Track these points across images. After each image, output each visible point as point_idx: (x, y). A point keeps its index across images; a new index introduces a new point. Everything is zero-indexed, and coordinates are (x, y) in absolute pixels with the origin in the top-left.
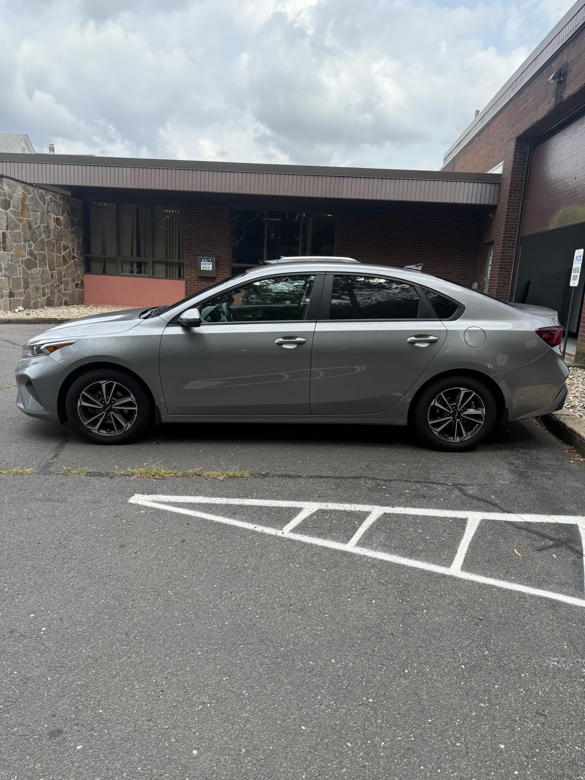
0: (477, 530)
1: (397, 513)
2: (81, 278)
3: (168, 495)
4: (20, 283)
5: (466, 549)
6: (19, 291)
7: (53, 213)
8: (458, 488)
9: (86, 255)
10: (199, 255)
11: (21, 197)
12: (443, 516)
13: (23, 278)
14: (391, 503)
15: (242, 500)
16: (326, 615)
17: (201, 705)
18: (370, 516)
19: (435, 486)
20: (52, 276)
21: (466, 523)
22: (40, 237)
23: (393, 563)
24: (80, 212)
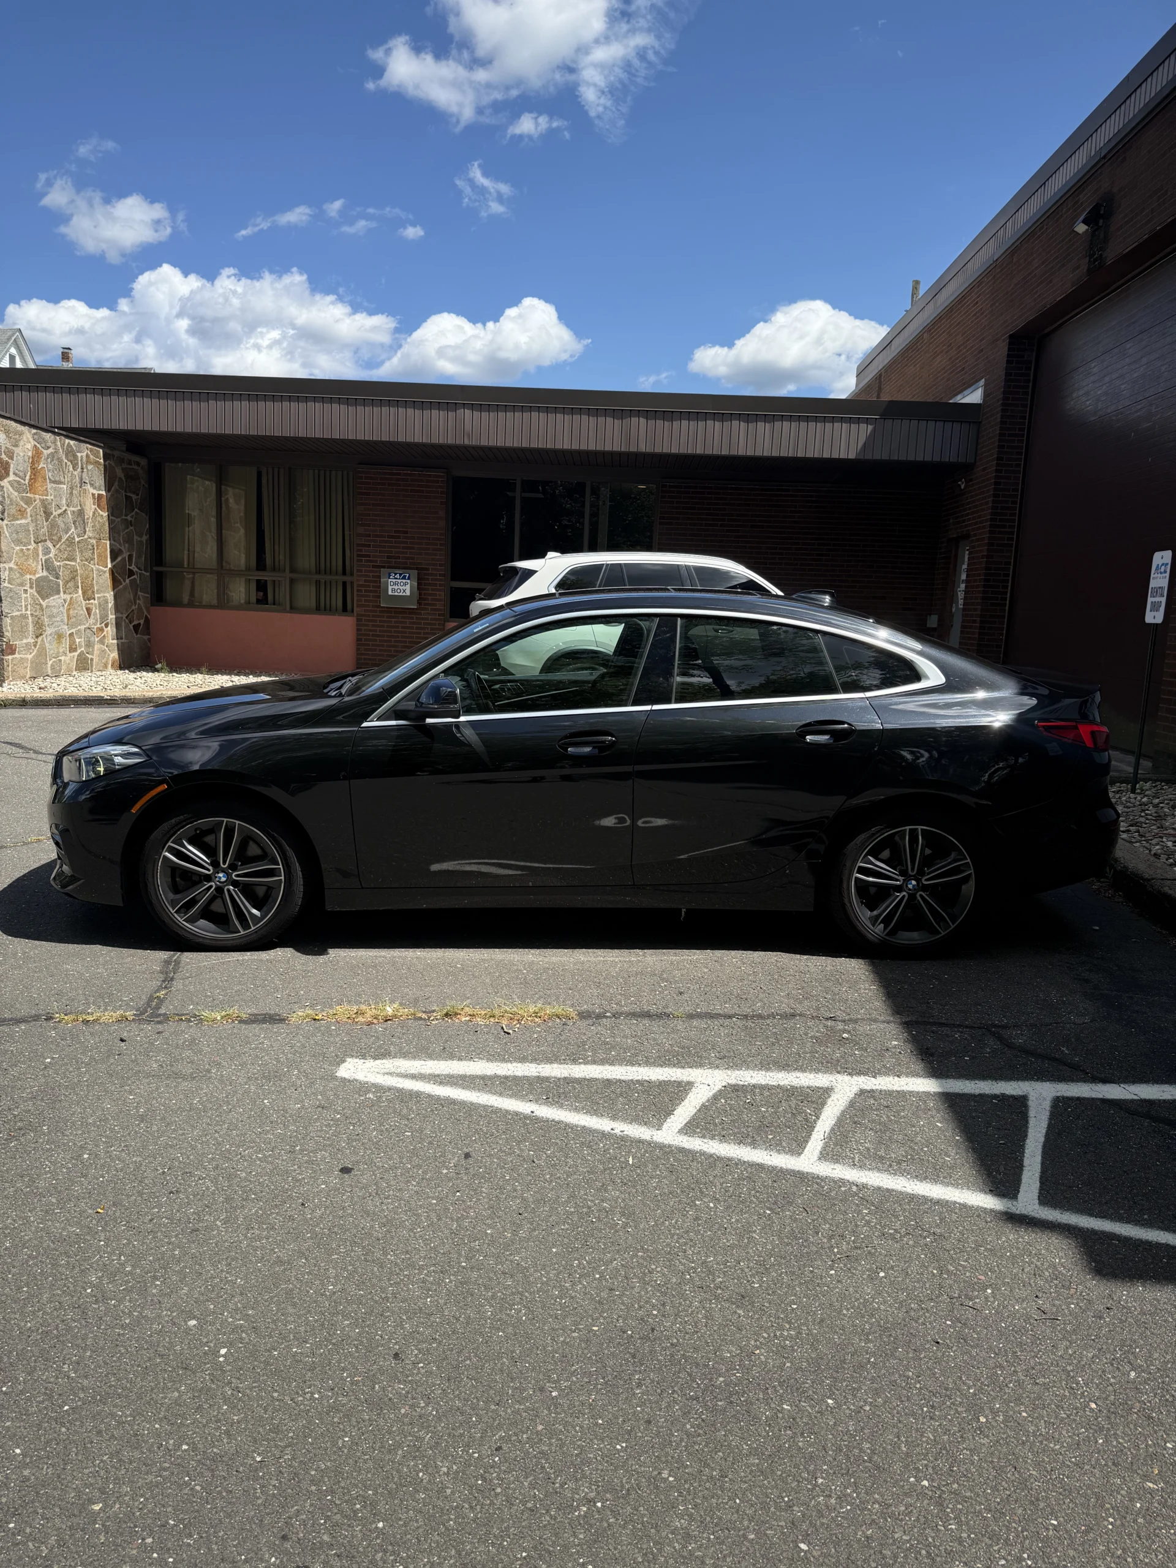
0: (1050, 1119)
1: (885, 1088)
2: (146, 613)
3: (414, 1058)
4: (27, 624)
5: (1039, 1159)
6: (25, 641)
7: (92, 485)
8: (993, 1034)
9: (156, 569)
10: (384, 567)
11: (30, 454)
12: (977, 1092)
13: (32, 614)
14: (868, 1069)
15: (566, 1066)
16: (795, 1306)
17: (584, 1505)
18: (834, 1097)
19: (946, 1030)
20: (89, 610)
21: (1026, 1106)
22: (67, 533)
23: (901, 1193)
24: (143, 482)
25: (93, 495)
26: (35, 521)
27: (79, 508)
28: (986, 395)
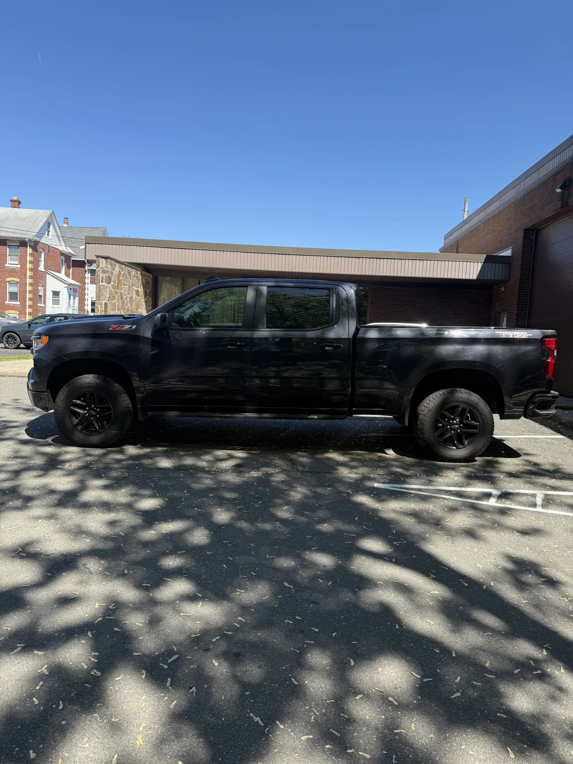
1: (551, 494)
7: (135, 286)
11: (118, 274)
14: (544, 489)
22: (127, 306)
24: (150, 285)
25: (136, 290)
26: (118, 301)
27: (131, 295)
28: (513, 252)
